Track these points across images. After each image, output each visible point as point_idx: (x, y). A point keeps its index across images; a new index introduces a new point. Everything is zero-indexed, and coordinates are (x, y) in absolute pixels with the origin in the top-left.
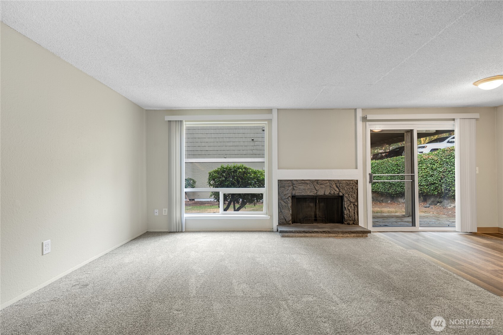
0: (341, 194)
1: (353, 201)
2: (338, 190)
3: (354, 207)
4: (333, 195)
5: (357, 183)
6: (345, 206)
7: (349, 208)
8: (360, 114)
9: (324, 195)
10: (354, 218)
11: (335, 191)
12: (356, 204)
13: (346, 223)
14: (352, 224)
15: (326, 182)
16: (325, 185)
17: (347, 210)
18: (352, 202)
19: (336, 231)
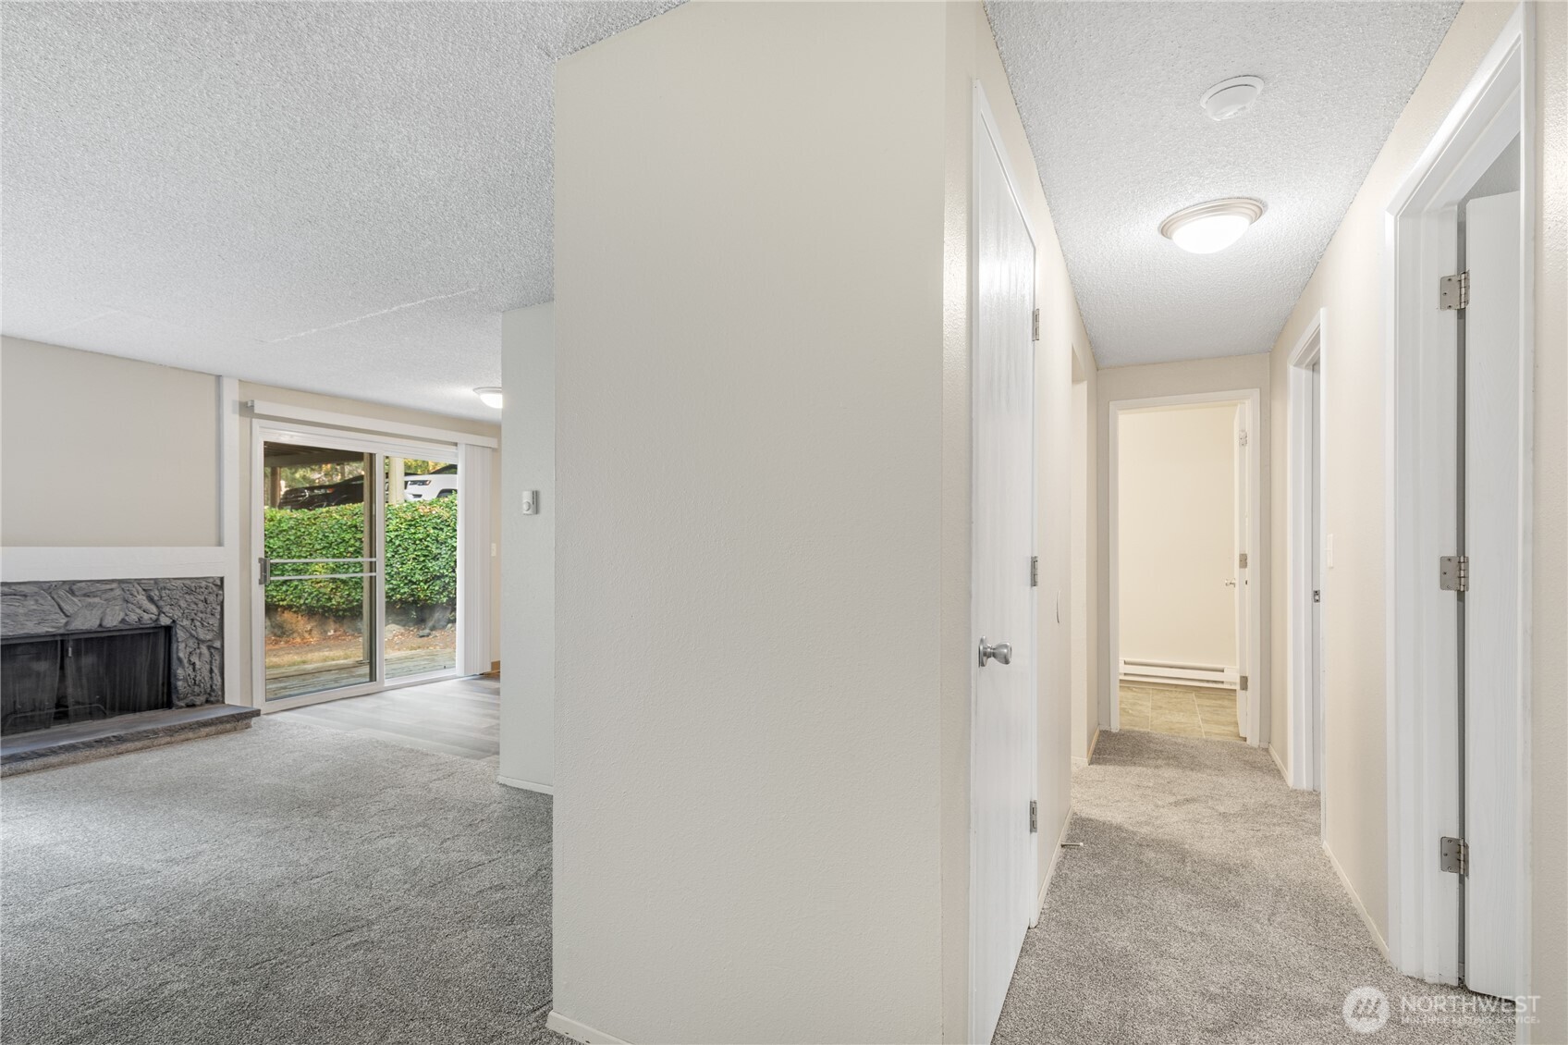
0: (165, 621)
1: (208, 637)
2: (153, 609)
3: (211, 654)
4: (135, 627)
5: (221, 587)
6: (181, 655)
7: (195, 659)
8: (231, 395)
9: (100, 629)
10: (211, 686)
11: (143, 613)
12: (217, 644)
13: (183, 704)
14: (201, 705)
15: (108, 587)
16: (107, 596)
17: (187, 665)
18: (203, 642)
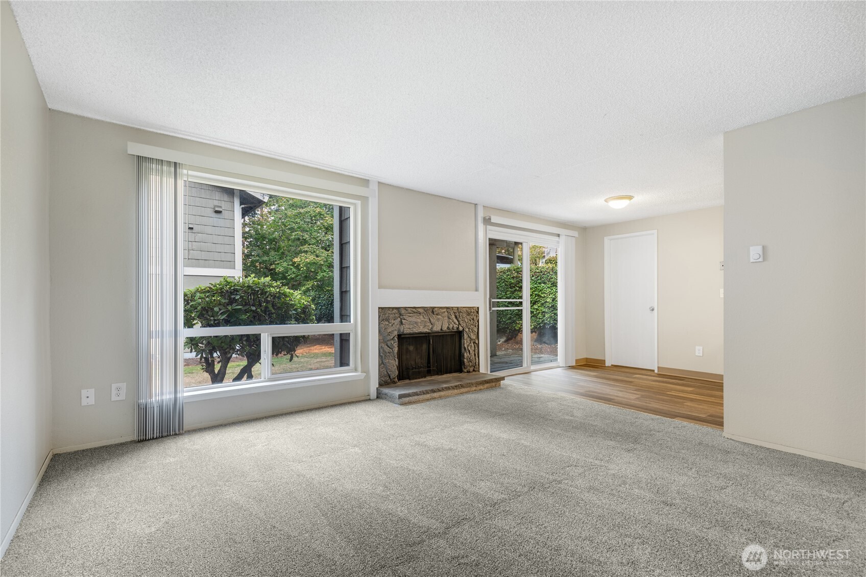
0: (461, 329)
1: (474, 338)
2: (457, 323)
3: (475, 346)
4: (451, 331)
5: (478, 312)
6: (465, 345)
7: (469, 348)
8: (481, 214)
9: (441, 331)
10: (475, 363)
11: (454, 324)
12: (477, 342)
13: (466, 371)
14: (472, 372)
15: (444, 310)
16: (443, 315)
17: (467, 351)
18: (472, 340)
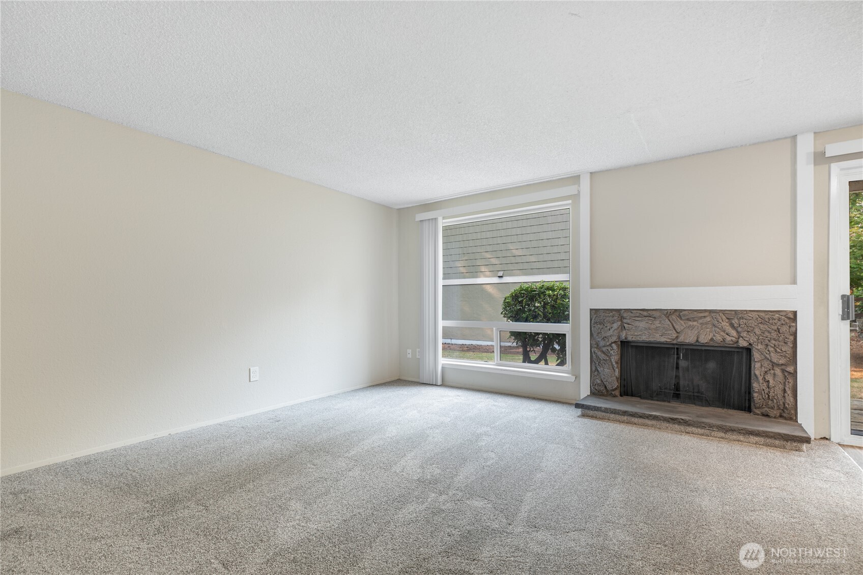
0: (743, 343)
1: (781, 362)
2: (734, 333)
3: (785, 376)
4: (719, 345)
5: (794, 319)
6: (757, 373)
7: (769, 377)
8: (806, 146)
9: (697, 344)
10: (784, 404)
11: (728, 336)
12: (790, 369)
13: (759, 413)
14: (775, 418)
15: (702, 315)
16: (701, 321)
17: (761, 381)
18: (778, 365)
19: (703, 423)
